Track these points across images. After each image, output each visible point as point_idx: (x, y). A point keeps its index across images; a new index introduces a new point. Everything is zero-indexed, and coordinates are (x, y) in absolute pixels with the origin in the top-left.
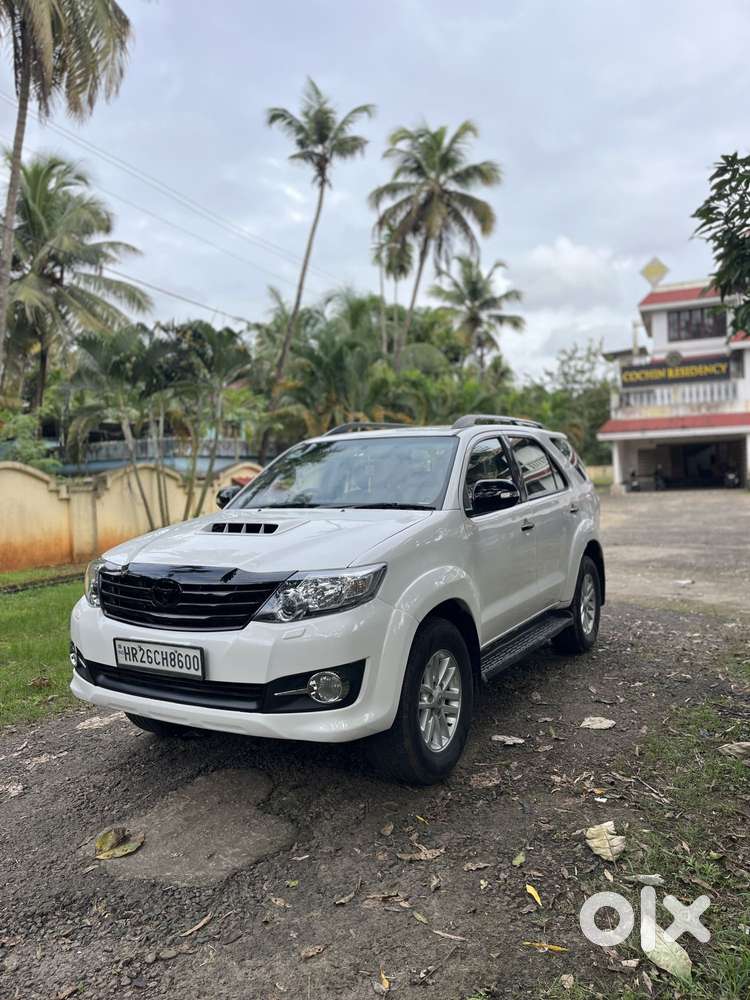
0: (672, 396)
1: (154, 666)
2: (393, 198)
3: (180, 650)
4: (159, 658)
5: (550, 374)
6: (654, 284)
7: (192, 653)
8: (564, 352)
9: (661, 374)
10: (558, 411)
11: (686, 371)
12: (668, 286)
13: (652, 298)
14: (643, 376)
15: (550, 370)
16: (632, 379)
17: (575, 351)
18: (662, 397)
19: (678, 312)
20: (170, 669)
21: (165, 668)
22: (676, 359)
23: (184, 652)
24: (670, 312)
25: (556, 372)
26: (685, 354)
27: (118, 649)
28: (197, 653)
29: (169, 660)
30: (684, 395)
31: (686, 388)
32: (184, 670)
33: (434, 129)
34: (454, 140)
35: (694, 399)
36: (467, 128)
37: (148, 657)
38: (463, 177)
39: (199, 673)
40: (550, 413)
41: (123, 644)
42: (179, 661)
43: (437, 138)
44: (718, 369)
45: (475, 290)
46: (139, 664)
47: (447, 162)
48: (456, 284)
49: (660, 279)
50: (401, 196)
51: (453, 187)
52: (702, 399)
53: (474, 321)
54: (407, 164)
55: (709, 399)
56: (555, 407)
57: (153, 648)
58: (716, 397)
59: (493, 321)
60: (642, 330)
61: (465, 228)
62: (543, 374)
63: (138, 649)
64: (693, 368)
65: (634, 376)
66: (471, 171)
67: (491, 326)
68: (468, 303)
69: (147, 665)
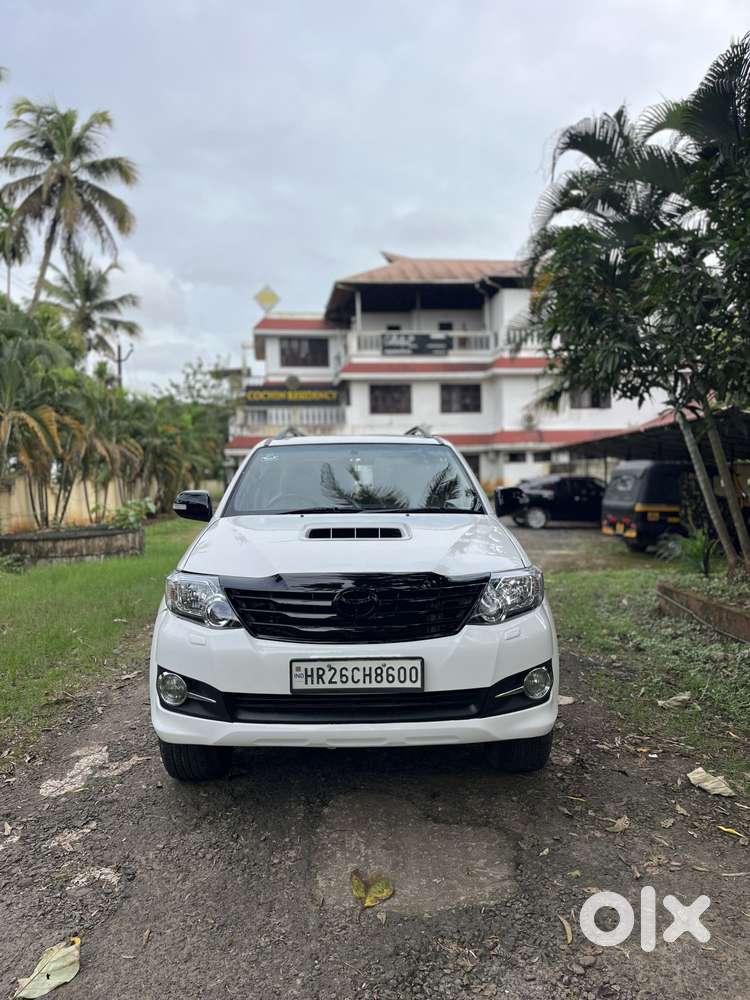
0: (292, 417)
1: (350, 685)
2: (12, 173)
3: (389, 664)
4: (359, 675)
5: (176, 387)
6: (268, 311)
7: (408, 665)
8: (190, 365)
9: (281, 395)
10: (197, 424)
11: (303, 395)
12: (279, 313)
13: (265, 323)
14: (266, 396)
15: (176, 382)
16: (255, 398)
17: (200, 366)
18: (277, 418)
19: (290, 339)
20: (374, 685)
21: (367, 685)
22: (294, 384)
23: (396, 665)
24: (282, 339)
25: (182, 385)
26: (303, 379)
27: (294, 672)
28: (417, 664)
29: (374, 675)
30: (301, 418)
31: (304, 411)
32: (396, 684)
33: (63, 110)
34: (87, 127)
35: (311, 421)
36: (102, 118)
37: (342, 676)
38: (98, 168)
39: (418, 685)
40: (190, 427)
41: (303, 665)
42: (388, 675)
43: (67, 120)
44: (330, 396)
45: (89, 289)
46: (327, 686)
47: (78, 148)
48: (65, 280)
49: (273, 306)
50: (22, 174)
51: (84, 176)
52: (317, 422)
53: (85, 322)
54: (33, 141)
55: (322, 422)
56: (195, 419)
57: (350, 665)
58: (329, 422)
59: (106, 325)
60: (251, 354)
61: (99, 223)
62: (168, 385)
63: (327, 670)
64: (309, 392)
65: (258, 396)
66: (108, 165)
67: (106, 330)
68: (78, 302)
69: (339, 686)
